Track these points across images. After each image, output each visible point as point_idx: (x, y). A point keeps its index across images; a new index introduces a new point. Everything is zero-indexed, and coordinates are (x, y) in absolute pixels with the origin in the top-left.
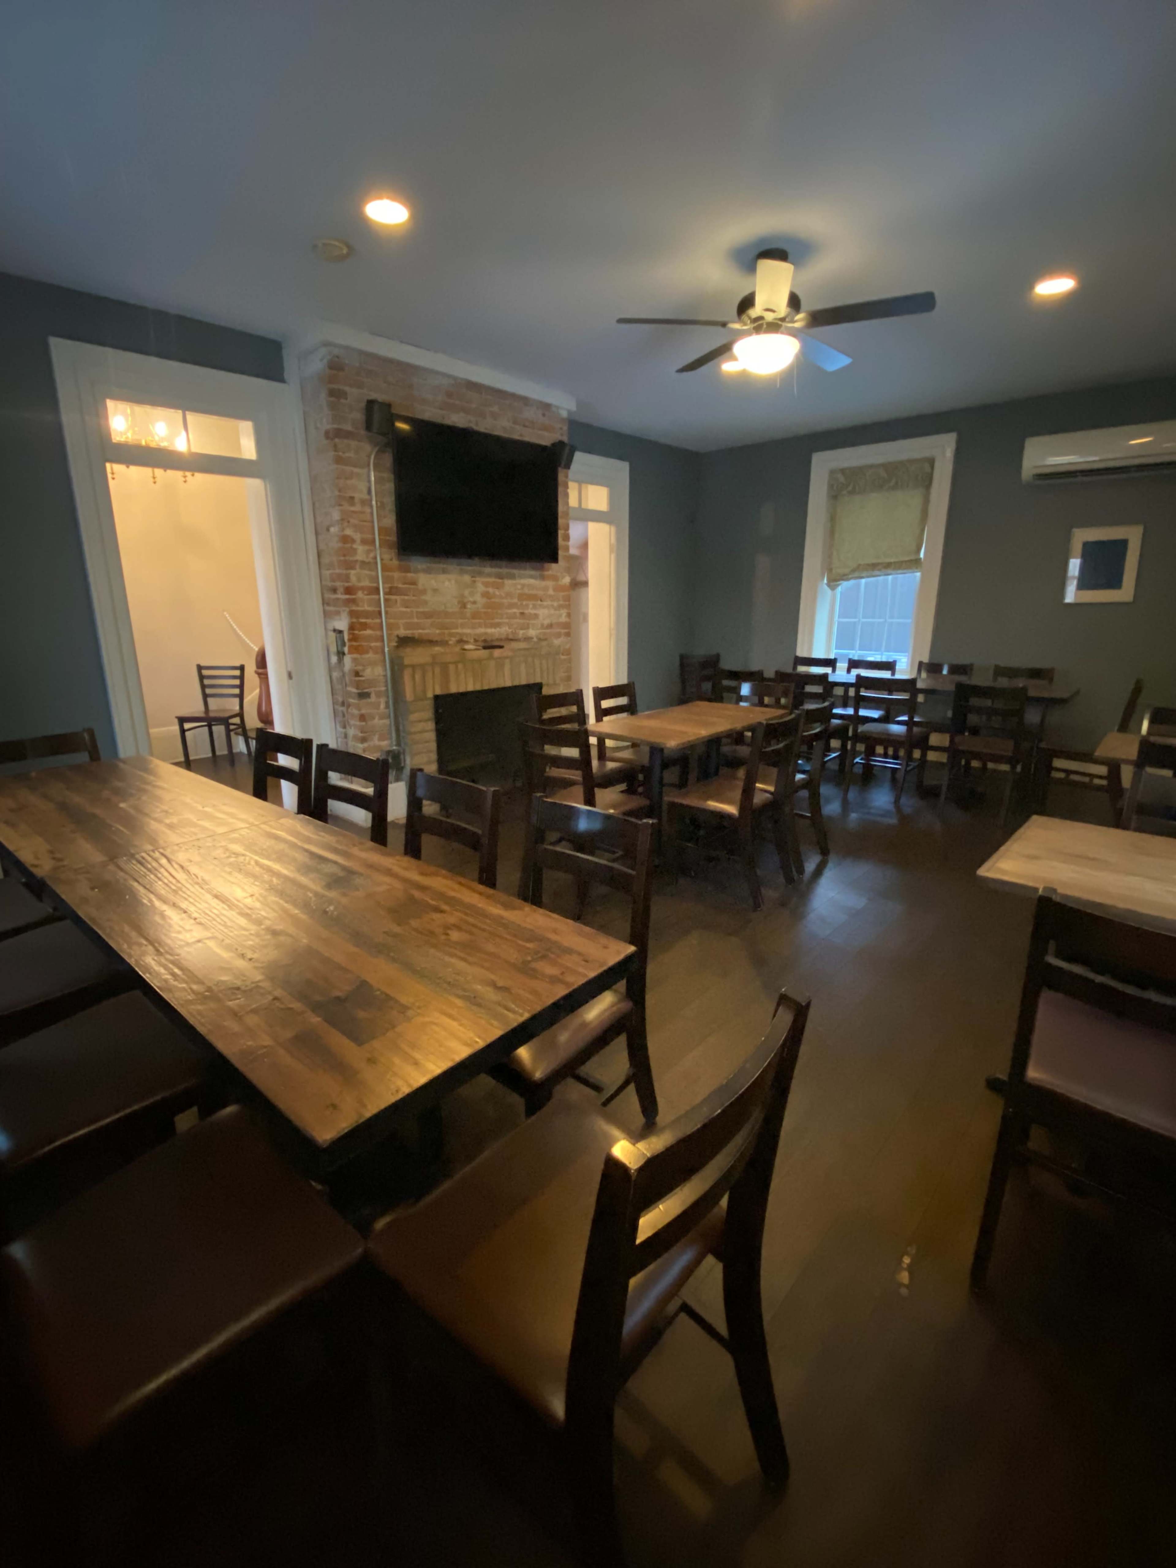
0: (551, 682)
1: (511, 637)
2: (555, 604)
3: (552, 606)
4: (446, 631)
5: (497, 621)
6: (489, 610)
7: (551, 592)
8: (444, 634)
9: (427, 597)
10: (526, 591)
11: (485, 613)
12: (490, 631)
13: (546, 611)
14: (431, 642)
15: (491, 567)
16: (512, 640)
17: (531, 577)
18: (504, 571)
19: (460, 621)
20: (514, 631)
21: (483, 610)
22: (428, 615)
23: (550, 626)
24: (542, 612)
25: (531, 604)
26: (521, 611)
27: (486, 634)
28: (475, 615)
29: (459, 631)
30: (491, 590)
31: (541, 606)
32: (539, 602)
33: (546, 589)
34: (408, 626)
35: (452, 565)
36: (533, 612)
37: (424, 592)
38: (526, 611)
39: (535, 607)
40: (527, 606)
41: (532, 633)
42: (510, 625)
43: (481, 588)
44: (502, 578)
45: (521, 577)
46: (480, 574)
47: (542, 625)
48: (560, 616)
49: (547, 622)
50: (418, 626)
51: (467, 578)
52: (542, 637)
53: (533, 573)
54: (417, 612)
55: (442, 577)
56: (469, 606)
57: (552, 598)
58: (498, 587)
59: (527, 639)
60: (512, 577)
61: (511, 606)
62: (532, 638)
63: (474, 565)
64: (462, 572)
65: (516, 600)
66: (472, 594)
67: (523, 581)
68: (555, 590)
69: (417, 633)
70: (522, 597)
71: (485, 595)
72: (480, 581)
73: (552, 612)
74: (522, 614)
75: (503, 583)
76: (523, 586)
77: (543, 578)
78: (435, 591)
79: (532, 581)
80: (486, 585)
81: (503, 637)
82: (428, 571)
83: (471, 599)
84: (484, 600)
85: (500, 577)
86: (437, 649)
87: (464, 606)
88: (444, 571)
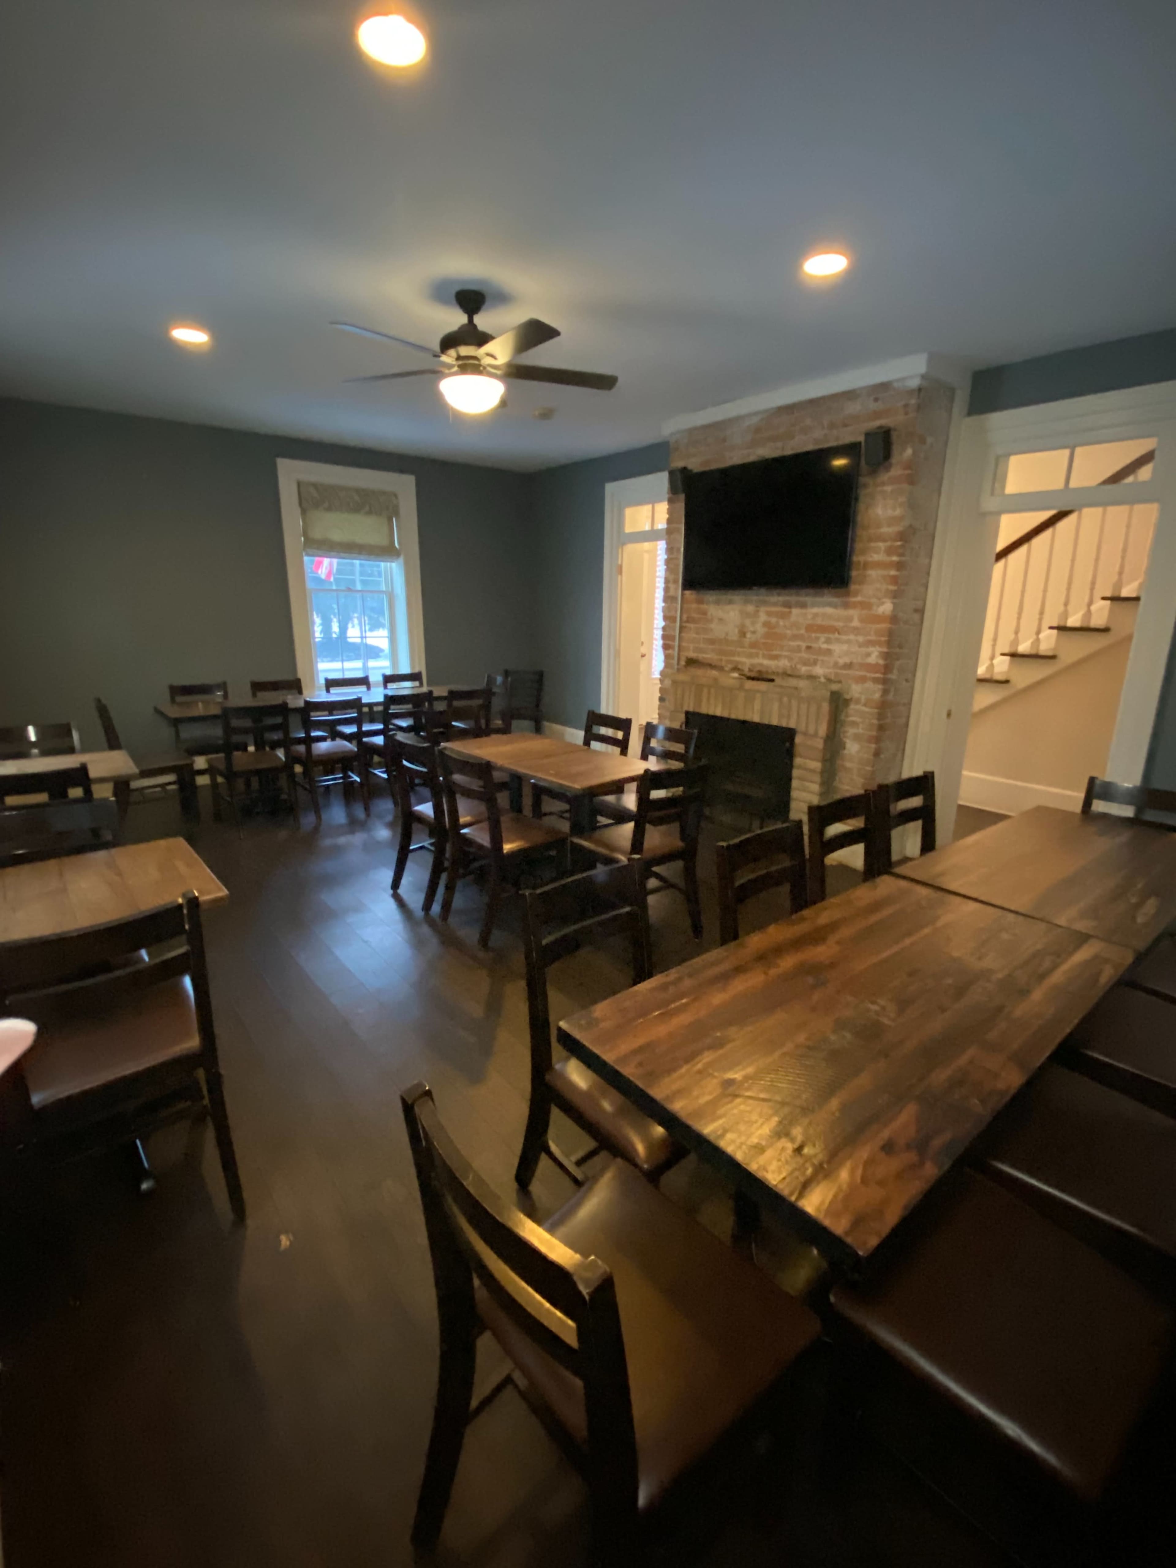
0: (811, 730)
1: (789, 672)
2: (861, 639)
3: (857, 641)
4: (724, 658)
5: (775, 653)
6: (770, 641)
7: (856, 623)
8: (721, 660)
9: (713, 626)
10: (819, 621)
11: (764, 644)
12: (766, 662)
13: (845, 647)
14: (711, 666)
15: (779, 595)
16: (790, 676)
17: (830, 605)
18: (793, 599)
19: (739, 649)
20: (794, 666)
21: (763, 641)
22: (712, 642)
23: (849, 666)
24: (837, 648)
25: (823, 637)
26: (809, 644)
27: (761, 665)
28: (753, 645)
29: (737, 659)
30: (773, 620)
31: (838, 641)
32: (836, 635)
33: (850, 619)
34: (696, 650)
35: (737, 597)
36: (825, 646)
37: (711, 621)
38: (814, 645)
39: (828, 641)
40: (817, 639)
41: (819, 670)
42: (790, 659)
43: (763, 617)
44: (790, 607)
45: (813, 605)
46: (765, 603)
47: (836, 664)
48: (868, 655)
49: (841, 661)
50: (701, 651)
51: (750, 608)
52: (832, 677)
53: (835, 600)
54: (704, 638)
55: (728, 607)
56: (748, 635)
57: (856, 631)
58: (783, 616)
59: (811, 677)
60: (803, 606)
61: (795, 637)
62: (819, 678)
63: (758, 595)
64: (746, 602)
65: (803, 631)
66: (753, 623)
67: (815, 610)
68: (861, 620)
69: (701, 656)
70: (810, 628)
71: (766, 624)
72: (763, 610)
73: (855, 649)
74: (809, 648)
75: (790, 612)
76: (816, 615)
77: (846, 606)
78: (721, 620)
79: (829, 610)
80: (769, 614)
81: (780, 671)
82: (718, 603)
83: (752, 629)
84: (765, 630)
85: (788, 605)
86: (714, 673)
87: (743, 634)
88: (730, 602)
